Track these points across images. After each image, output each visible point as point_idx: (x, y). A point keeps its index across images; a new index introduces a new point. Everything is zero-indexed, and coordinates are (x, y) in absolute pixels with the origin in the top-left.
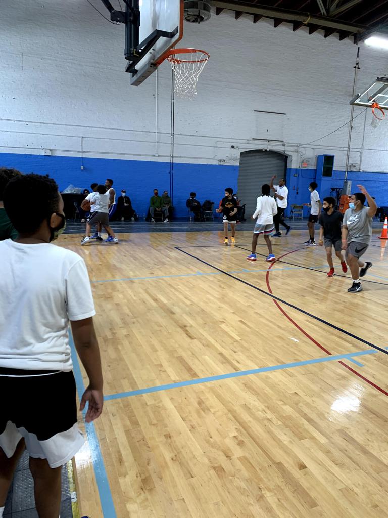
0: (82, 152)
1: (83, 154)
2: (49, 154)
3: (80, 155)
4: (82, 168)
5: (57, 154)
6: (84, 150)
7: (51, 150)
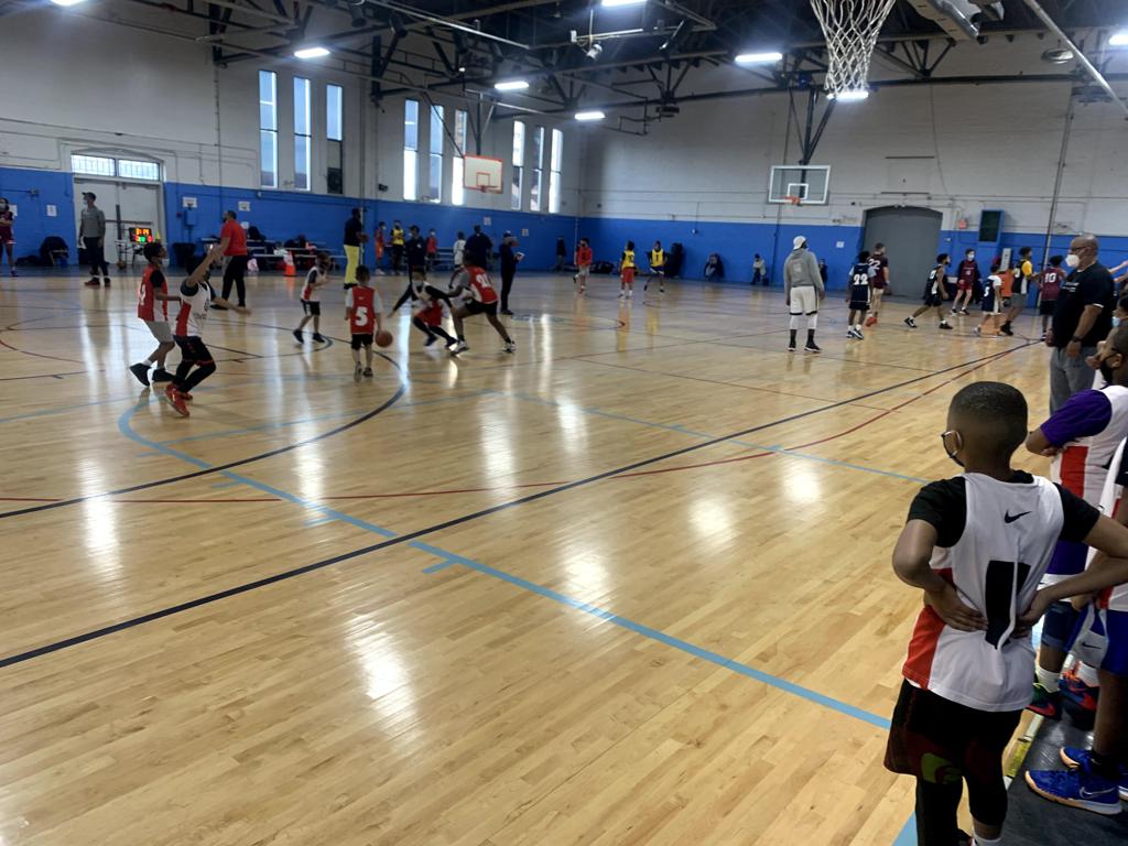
0: (697, 216)
1: (699, 218)
2: (671, 218)
3: (694, 219)
4: (694, 231)
5: (678, 219)
6: (699, 214)
7: (674, 216)
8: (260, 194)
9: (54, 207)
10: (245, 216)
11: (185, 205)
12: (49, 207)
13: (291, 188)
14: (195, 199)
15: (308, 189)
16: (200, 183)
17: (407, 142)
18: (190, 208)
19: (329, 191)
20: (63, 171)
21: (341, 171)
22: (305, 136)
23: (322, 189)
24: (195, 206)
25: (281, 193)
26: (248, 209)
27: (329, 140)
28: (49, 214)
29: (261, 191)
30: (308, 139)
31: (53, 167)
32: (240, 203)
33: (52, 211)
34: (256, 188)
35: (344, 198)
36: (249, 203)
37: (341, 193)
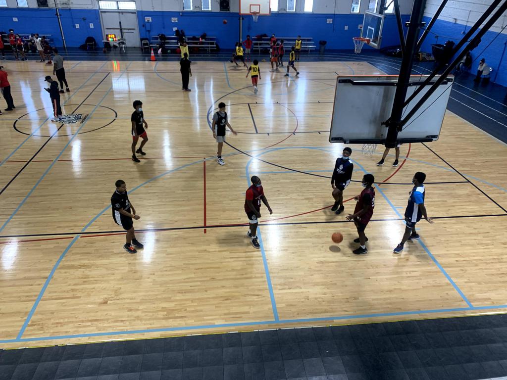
8: (181, 14)
9: (92, 24)
10: (175, 25)
11: (146, 21)
12: (90, 24)
14: (150, 18)
15: (210, 9)
16: (152, 10)
18: (148, 22)
19: (221, 10)
20: (94, 9)
23: (217, 9)
24: (150, 21)
25: (194, 12)
26: (177, 22)
28: (91, 27)
29: (182, 12)
31: (90, 7)
32: (172, 18)
33: (92, 25)
34: (180, 11)
35: (230, 13)
36: (176, 18)
37: (229, 10)
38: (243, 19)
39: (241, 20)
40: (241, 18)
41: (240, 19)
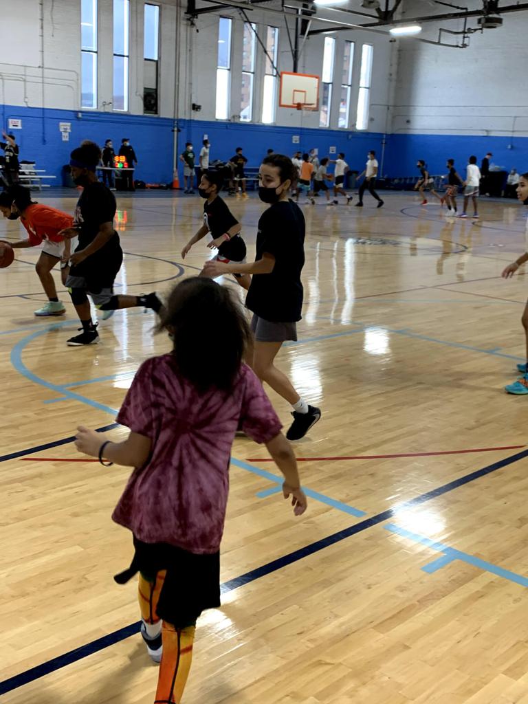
0: (513, 131)
1: (515, 133)
2: (485, 134)
3: (510, 135)
4: (509, 147)
5: (492, 134)
6: (516, 129)
7: (487, 131)
8: (79, 116)
11: (11, 127)
13: (108, 109)
14: (20, 121)
15: (125, 109)
16: (25, 106)
17: (220, 62)
19: (145, 111)
21: (156, 90)
22: (123, 56)
23: (138, 110)
24: (20, 127)
25: (100, 113)
26: (69, 131)
27: (146, 59)
29: (81, 112)
30: (126, 59)
32: (61, 124)
34: (77, 109)
35: (159, 118)
36: (69, 124)
37: (156, 113)
38: (179, 131)
39: (176, 133)
40: (176, 129)
41: (173, 131)
